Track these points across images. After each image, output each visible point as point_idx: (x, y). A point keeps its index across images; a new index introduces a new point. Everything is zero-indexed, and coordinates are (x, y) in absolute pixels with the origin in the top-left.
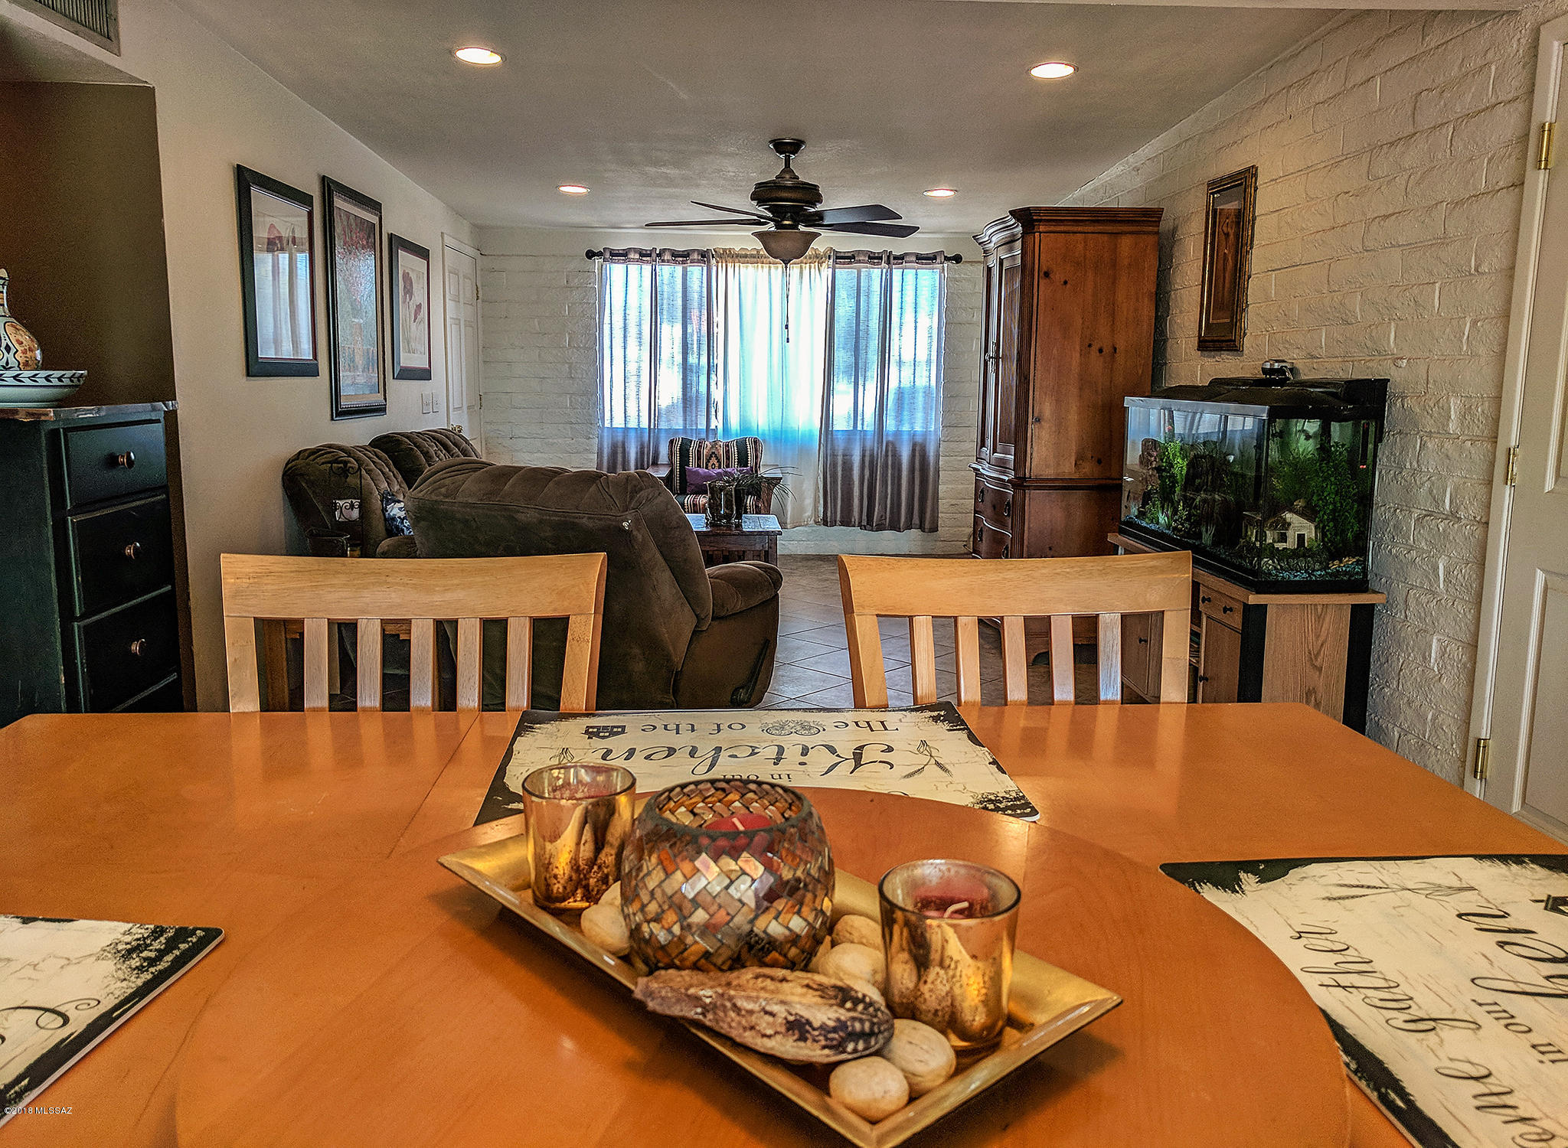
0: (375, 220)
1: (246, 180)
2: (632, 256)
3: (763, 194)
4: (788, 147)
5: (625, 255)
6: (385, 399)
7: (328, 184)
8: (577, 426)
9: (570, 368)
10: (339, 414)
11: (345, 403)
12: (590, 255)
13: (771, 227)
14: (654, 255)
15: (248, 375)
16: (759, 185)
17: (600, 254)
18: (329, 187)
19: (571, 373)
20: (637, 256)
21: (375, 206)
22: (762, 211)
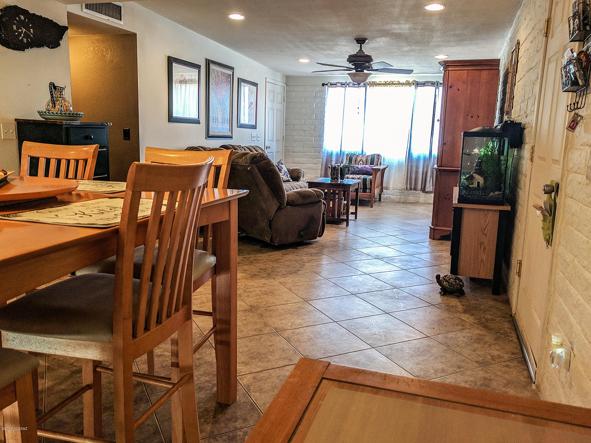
0: (231, 73)
1: (171, 61)
2: (338, 85)
3: (352, 59)
4: (361, 41)
5: (336, 85)
6: (232, 134)
7: (208, 61)
8: (316, 149)
9: (315, 127)
10: (208, 137)
11: (211, 134)
12: (323, 85)
13: (354, 71)
14: (346, 84)
15: (169, 122)
16: (350, 56)
17: (327, 85)
18: (208, 62)
19: (315, 129)
20: (340, 85)
21: (232, 68)
22: (351, 66)
